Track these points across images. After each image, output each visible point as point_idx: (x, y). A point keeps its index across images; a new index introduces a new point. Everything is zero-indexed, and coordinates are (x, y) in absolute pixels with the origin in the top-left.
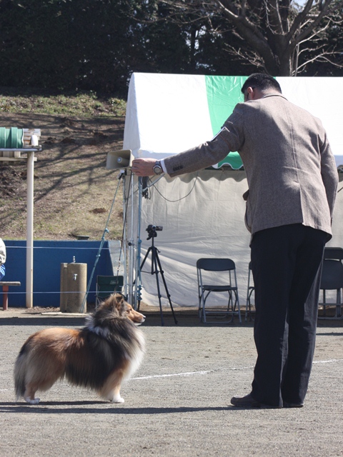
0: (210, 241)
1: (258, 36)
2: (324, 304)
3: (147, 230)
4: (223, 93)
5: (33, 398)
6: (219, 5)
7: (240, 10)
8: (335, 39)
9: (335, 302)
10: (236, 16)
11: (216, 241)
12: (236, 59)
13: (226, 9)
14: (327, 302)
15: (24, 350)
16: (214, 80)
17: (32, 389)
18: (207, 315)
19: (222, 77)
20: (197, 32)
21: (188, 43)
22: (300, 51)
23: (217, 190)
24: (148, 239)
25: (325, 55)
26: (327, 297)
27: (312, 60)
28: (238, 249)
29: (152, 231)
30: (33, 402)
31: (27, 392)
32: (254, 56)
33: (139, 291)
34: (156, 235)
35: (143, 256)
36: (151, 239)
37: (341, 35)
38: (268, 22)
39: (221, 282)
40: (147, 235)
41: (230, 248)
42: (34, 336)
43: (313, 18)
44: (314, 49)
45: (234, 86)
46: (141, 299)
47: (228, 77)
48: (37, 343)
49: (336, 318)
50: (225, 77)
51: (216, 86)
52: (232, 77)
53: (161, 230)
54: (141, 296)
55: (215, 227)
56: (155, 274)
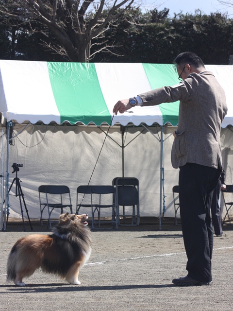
0: (47, 174)
1: (63, 34)
2: (124, 216)
3: (12, 166)
4: (59, 74)
5: (21, 282)
6: (38, 14)
7: (52, 17)
8: (110, 37)
9: (132, 214)
10: (49, 21)
11: (51, 174)
12: (48, 50)
13: (43, 17)
14: (125, 214)
15: (14, 250)
16: (53, 65)
17: (20, 275)
18: (52, 224)
19: (58, 63)
20: (16, 31)
21: (10, 39)
22: (91, 45)
23: (51, 139)
24: (13, 173)
25: (108, 48)
26: (125, 211)
27: (99, 51)
28: (65, 179)
29: (16, 167)
30: (21, 284)
31: (17, 278)
32: (60, 48)
33: (8, 208)
34: (18, 170)
35: (10, 183)
36: (15, 173)
37: (113, 34)
38: (73, 25)
39: (54, 202)
40: (12, 170)
41: (60, 178)
42: (21, 240)
43: (100, 23)
44: (100, 44)
45: (66, 69)
46: (9, 213)
47: (62, 63)
48: (23, 244)
49: (132, 225)
50: (60, 63)
51: (55, 69)
52: (65, 63)
53: (22, 166)
54: (9, 211)
55: (50, 164)
56: (18, 196)
